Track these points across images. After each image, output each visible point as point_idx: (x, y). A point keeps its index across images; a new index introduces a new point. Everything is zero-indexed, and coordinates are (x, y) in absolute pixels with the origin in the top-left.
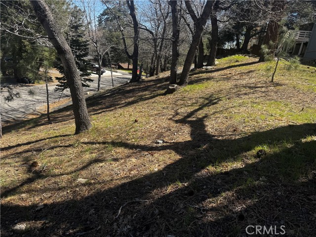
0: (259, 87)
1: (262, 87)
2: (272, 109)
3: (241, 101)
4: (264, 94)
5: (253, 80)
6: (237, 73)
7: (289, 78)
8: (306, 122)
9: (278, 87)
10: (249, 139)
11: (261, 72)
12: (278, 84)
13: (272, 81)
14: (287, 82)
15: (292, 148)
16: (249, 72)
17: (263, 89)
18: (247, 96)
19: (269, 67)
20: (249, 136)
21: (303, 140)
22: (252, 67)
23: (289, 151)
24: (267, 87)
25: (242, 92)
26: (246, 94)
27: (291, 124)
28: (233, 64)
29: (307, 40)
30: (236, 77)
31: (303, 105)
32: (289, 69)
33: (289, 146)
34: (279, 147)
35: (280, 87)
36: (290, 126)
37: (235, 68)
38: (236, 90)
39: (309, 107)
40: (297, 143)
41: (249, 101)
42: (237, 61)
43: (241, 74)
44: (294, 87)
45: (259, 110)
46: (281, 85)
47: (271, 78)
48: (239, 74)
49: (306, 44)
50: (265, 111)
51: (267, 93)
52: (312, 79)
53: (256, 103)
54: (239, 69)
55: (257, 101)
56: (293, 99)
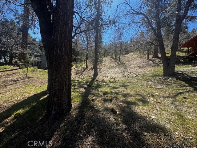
0: (20, 80)
1: (22, 80)
2: (26, 89)
3: (7, 89)
4: (22, 83)
5: (16, 77)
6: (5, 74)
7: (35, 75)
8: (42, 91)
9: (30, 79)
10: (10, 110)
11: (21, 73)
12: (30, 78)
13: (27, 76)
14: (34, 76)
15: (35, 105)
16: (14, 73)
17: (22, 81)
18: (12, 86)
19: (24, 71)
20: (11, 107)
21: (40, 99)
22: (15, 71)
23: (34, 107)
24: (24, 80)
25: (8, 84)
26: (11, 85)
27: (35, 94)
28: (2, 70)
29: (40, 61)
30: (5, 77)
31: (41, 84)
32: (34, 71)
33: (34, 104)
34: (29, 107)
35: (31, 79)
36: (35, 95)
37: (4, 72)
38: (4, 84)
39: (44, 85)
40: (38, 102)
41: (13, 88)
42: (5, 69)
43: (8, 75)
44: (37, 78)
45: (19, 91)
46: (31, 78)
47: (26, 75)
48: (6, 75)
49: (40, 62)
50: (22, 91)
51: (24, 82)
52: (44, 74)
53: (17, 88)
54: (7, 73)
55: (18, 87)
56: (37, 83)
